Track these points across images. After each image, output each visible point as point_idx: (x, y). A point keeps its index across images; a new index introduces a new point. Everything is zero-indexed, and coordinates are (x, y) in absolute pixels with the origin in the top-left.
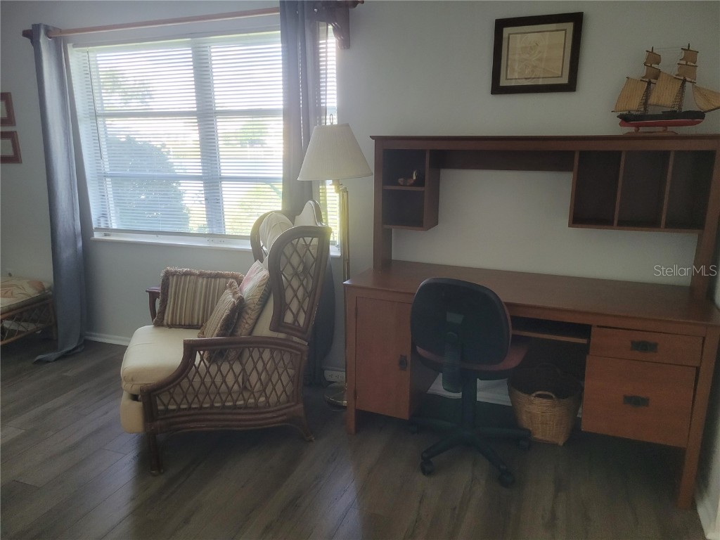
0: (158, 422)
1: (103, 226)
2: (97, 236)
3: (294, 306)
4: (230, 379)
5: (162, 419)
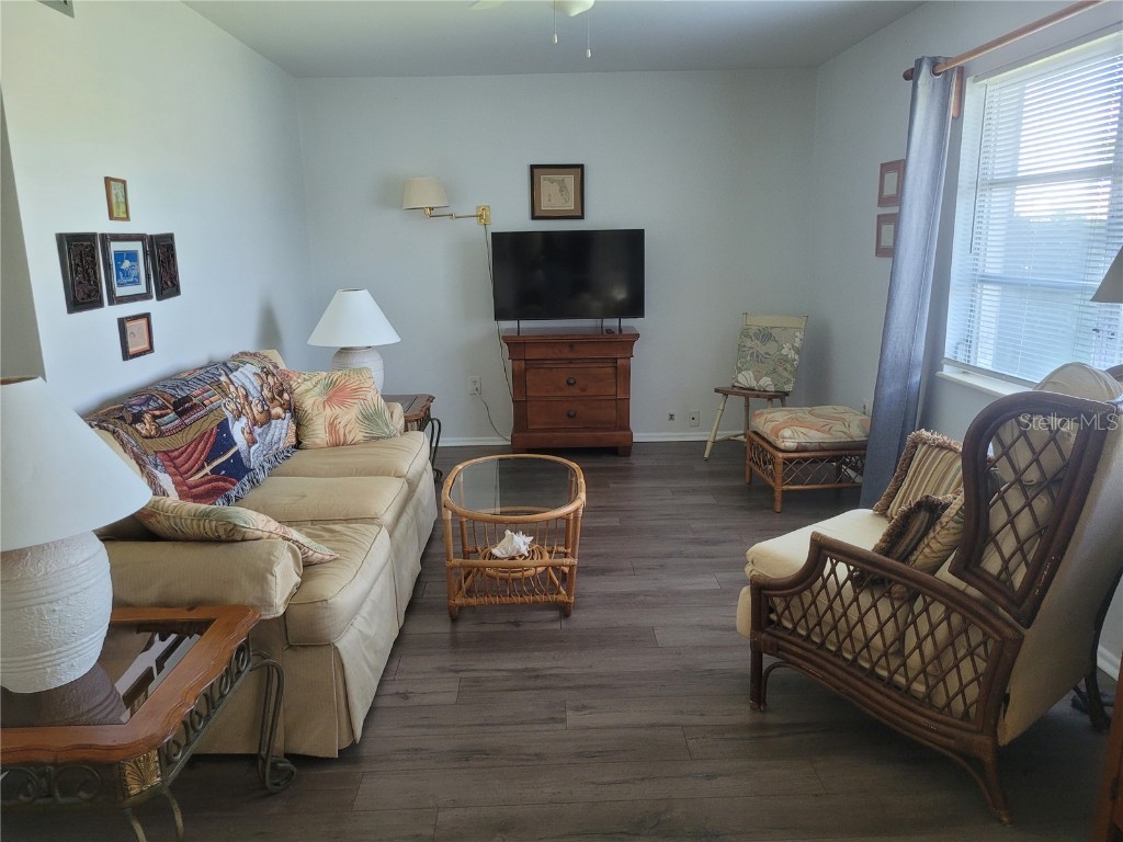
0: (764, 636)
1: (961, 358)
2: (948, 371)
3: (1008, 544)
4: (871, 623)
5: (769, 634)
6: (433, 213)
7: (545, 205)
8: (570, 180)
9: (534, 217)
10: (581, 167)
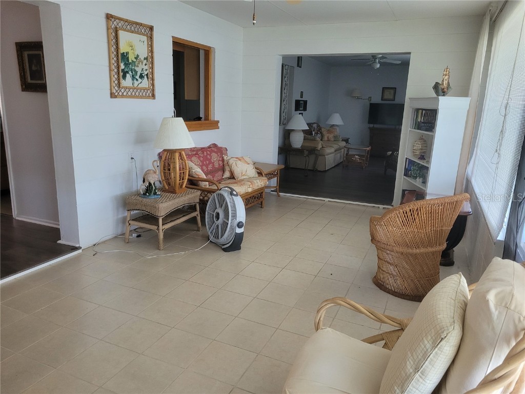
6: (358, 98)
7: (385, 97)
8: (392, 91)
9: (382, 100)
10: (396, 88)
